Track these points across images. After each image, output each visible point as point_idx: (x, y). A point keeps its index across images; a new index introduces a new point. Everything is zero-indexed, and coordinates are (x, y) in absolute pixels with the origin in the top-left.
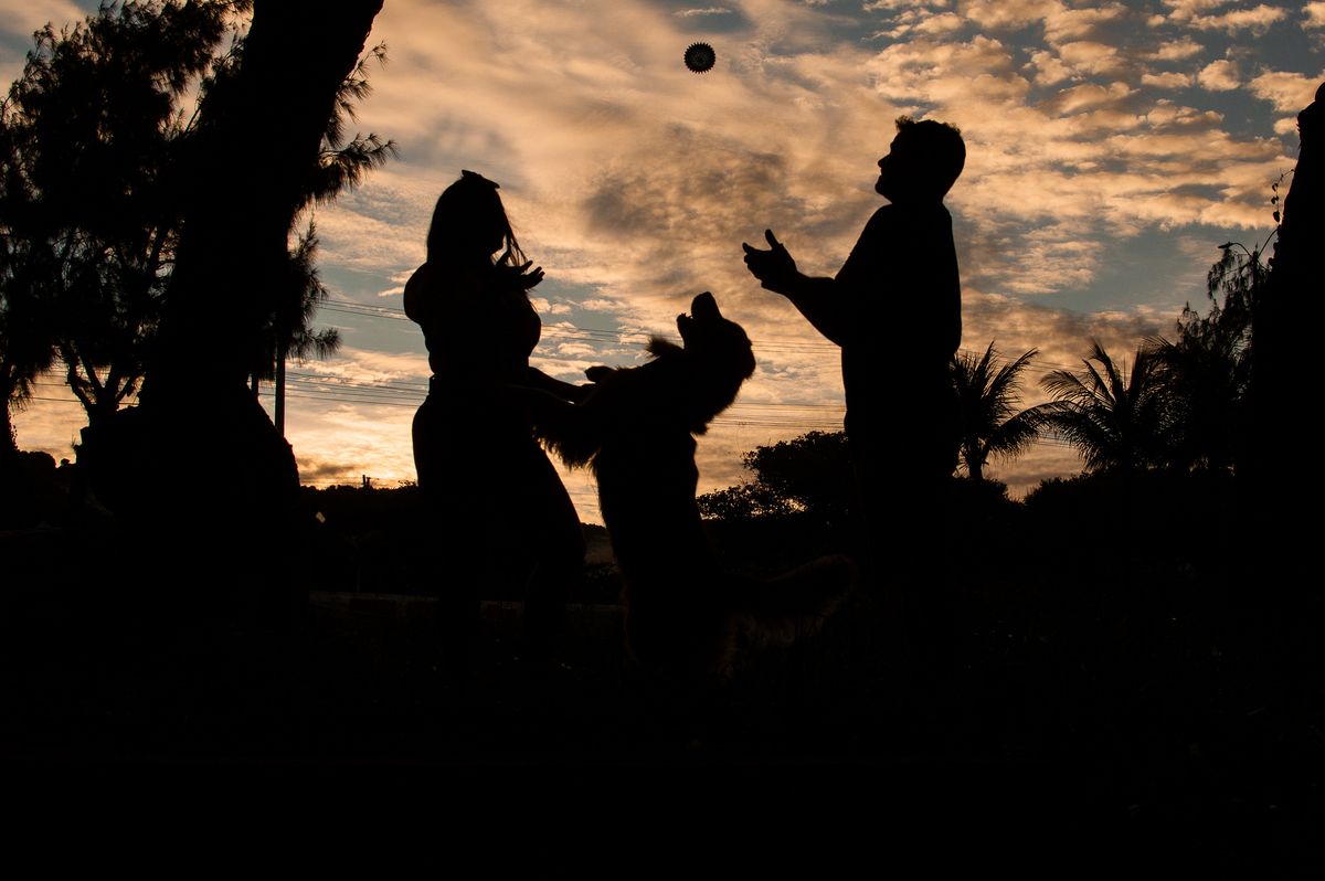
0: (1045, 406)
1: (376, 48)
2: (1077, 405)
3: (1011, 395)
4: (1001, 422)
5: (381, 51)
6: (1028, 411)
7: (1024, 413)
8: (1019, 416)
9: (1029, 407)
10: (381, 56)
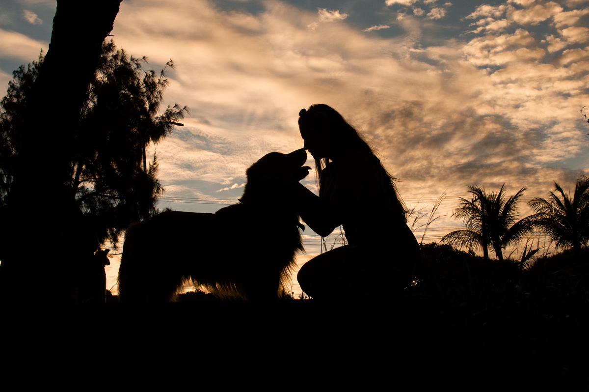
0: (531, 217)
1: (168, 63)
2: (547, 214)
3: (514, 212)
4: (510, 226)
5: (171, 64)
6: (523, 220)
7: (521, 221)
8: (518, 223)
9: (523, 218)
10: (172, 65)
